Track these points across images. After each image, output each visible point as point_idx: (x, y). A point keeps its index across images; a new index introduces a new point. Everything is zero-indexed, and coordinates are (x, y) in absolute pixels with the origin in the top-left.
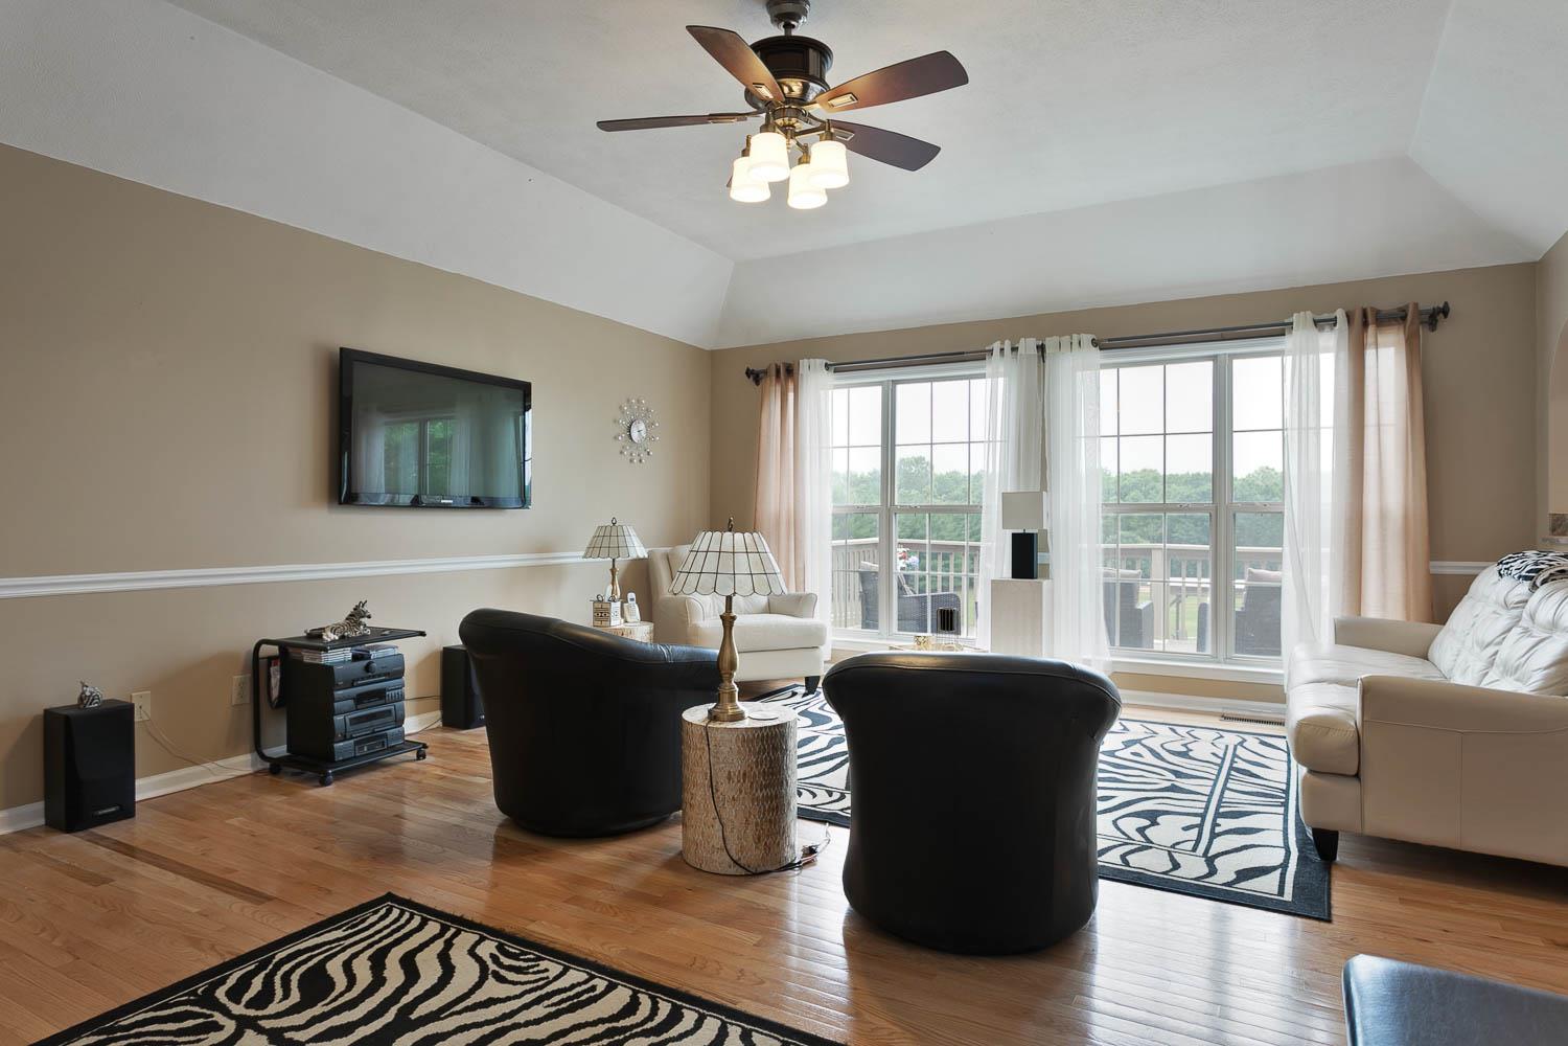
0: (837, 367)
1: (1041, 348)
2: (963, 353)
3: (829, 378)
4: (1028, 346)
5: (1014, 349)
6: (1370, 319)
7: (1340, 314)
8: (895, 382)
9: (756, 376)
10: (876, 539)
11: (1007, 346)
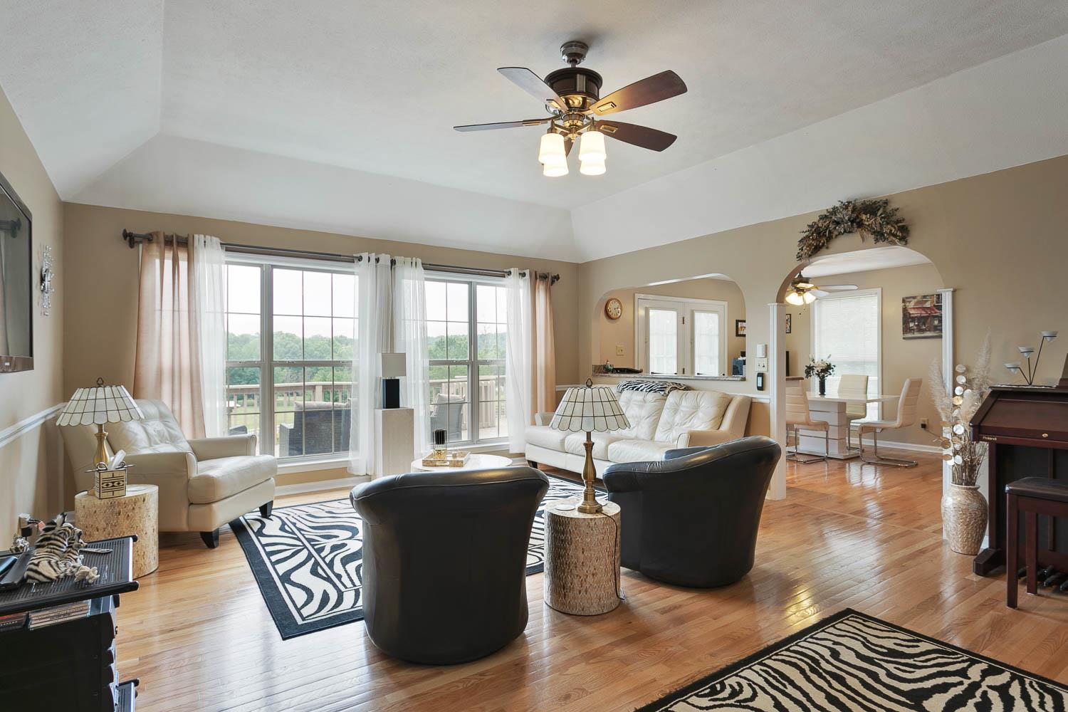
0: (229, 247)
1: (393, 262)
2: (340, 256)
3: (222, 255)
4: (385, 259)
5: (377, 260)
6: (538, 277)
7: (527, 272)
8: (273, 266)
9: (131, 239)
10: (258, 386)
11: (373, 257)
